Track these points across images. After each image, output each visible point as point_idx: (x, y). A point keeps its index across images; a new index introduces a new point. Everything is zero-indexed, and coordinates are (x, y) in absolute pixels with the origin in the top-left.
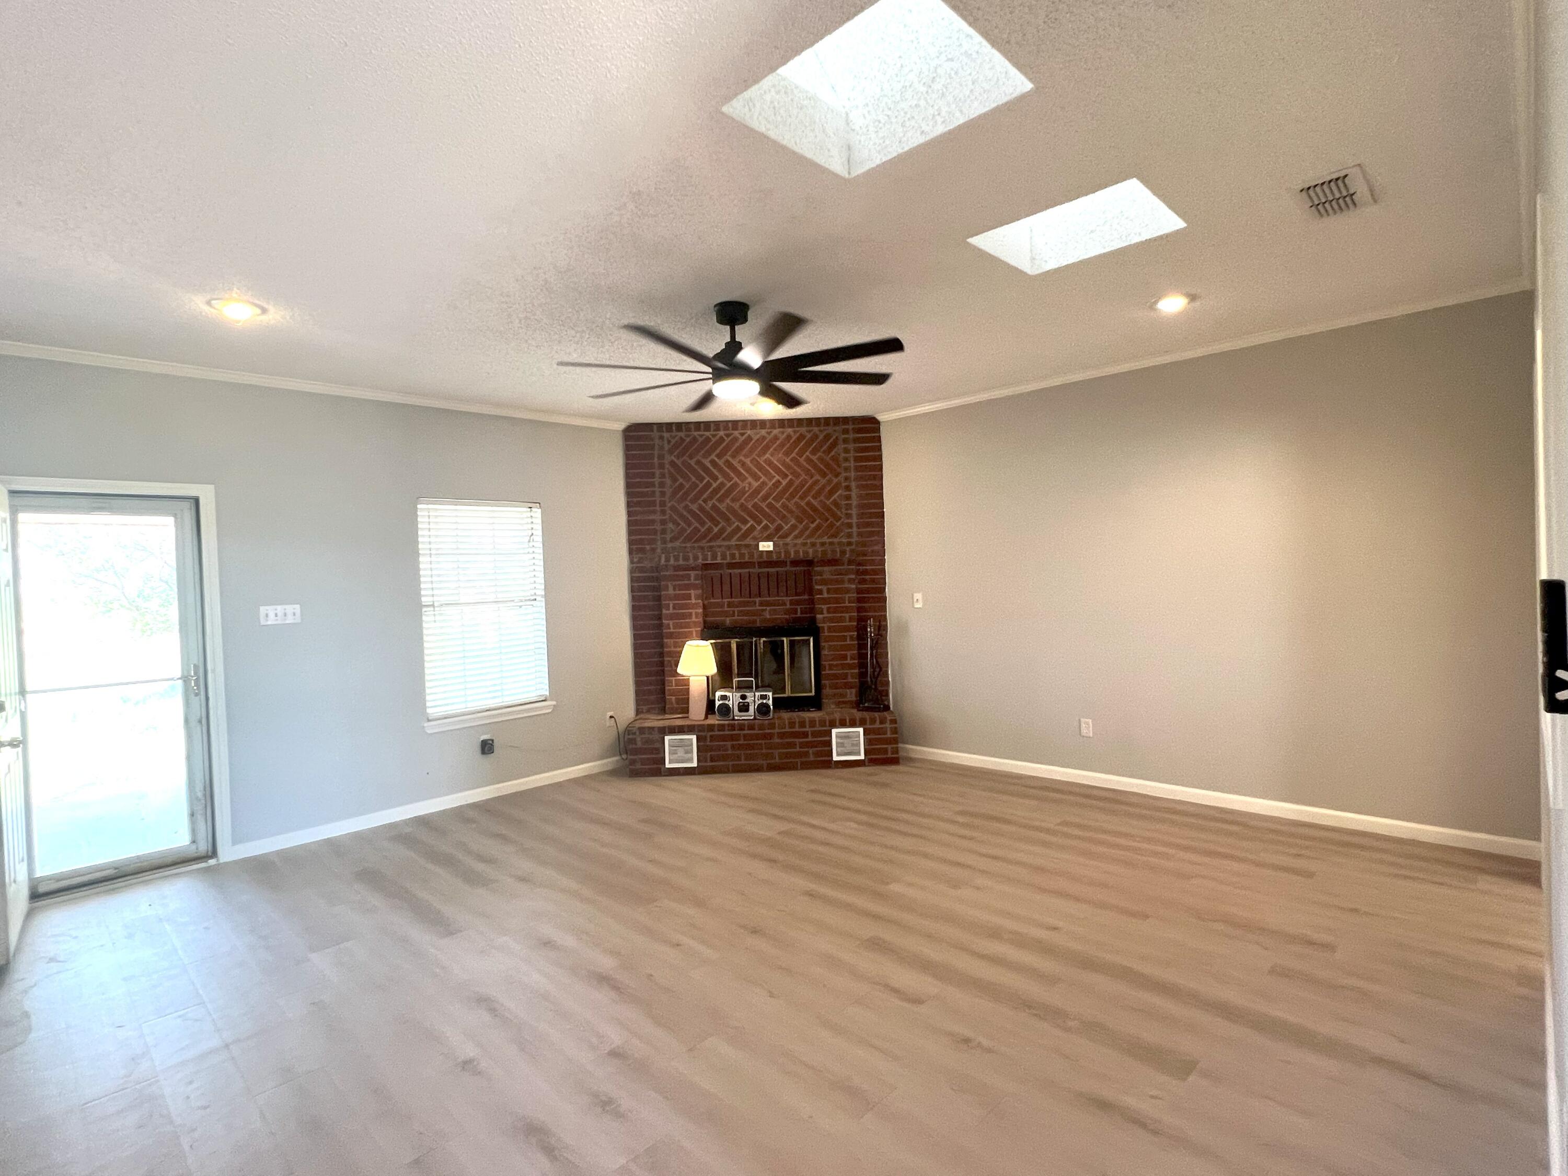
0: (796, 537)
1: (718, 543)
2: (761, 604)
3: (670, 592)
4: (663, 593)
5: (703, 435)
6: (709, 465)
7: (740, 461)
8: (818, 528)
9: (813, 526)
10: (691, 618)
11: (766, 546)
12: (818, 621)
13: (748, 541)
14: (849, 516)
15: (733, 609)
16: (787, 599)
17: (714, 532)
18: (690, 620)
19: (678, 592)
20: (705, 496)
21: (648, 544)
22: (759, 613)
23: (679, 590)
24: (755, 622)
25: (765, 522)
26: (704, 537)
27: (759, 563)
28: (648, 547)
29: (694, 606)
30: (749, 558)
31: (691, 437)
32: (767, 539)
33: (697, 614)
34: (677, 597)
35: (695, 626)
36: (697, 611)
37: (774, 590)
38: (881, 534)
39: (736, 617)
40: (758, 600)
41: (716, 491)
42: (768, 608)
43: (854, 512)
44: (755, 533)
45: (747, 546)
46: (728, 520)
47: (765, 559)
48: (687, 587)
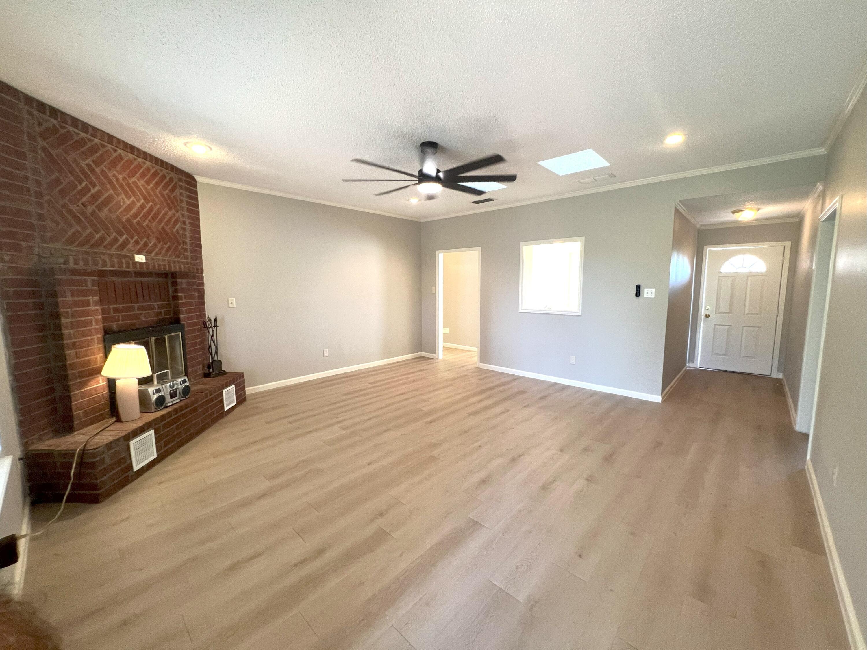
0: (157, 254)
1: (101, 249)
2: (140, 309)
3: (67, 299)
4: (60, 299)
5: (79, 134)
6: (86, 168)
7: (114, 175)
8: (169, 248)
9: (166, 246)
10: (92, 325)
11: (140, 258)
12: (181, 320)
13: (125, 252)
14: (184, 243)
15: (118, 314)
16: (156, 304)
17: (96, 239)
18: (90, 328)
19: (76, 298)
20: (84, 199)
21: (25, 240)
22: (137, 317)
23: (77, 297)
24: (134, 324)
25: (136, 237)
26: (86, 241)
27: (135, 272)
28: (24, 244)
29: (95, 313)
30: (126, 267)
31: (65, 130)
32: (140, 253)
33: (97, 321)
34: (76, 304)
35: (97, 333)
36: (96, 317)
37: (147, 297)
38: (201, 258)
39: (121, 322)
40: (136, 306)
41: (94, 197)
42: (144, 312)
43: (188, 241)
44: (130, 246)
45: (125, 256)
46: (107, 229)
47: (138, 269)
48: (86, 293)
